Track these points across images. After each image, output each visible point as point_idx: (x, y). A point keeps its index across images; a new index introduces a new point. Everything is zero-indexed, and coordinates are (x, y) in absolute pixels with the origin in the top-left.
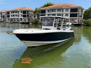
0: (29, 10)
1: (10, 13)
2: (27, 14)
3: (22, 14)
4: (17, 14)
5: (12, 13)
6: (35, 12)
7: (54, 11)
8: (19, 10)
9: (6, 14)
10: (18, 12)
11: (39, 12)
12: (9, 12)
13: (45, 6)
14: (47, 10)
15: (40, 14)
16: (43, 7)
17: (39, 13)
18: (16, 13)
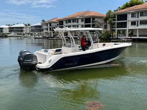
0: (96, 15)
1: (64, 22)
2: (91, 24)
3: (83, 23)
4: (75, 24)
5: (66, 23)
6: (106, 19)
7: (144, 14)
8: (78, 17)
9: (58, 25)
10: (78, 20)
11: (115, 17)
12: (62, 22)
13: (127, 6)
14: (129, 13)
15: (117, 22)
16: (123, 9)
17: (114, 20)
18: (73, 22)
